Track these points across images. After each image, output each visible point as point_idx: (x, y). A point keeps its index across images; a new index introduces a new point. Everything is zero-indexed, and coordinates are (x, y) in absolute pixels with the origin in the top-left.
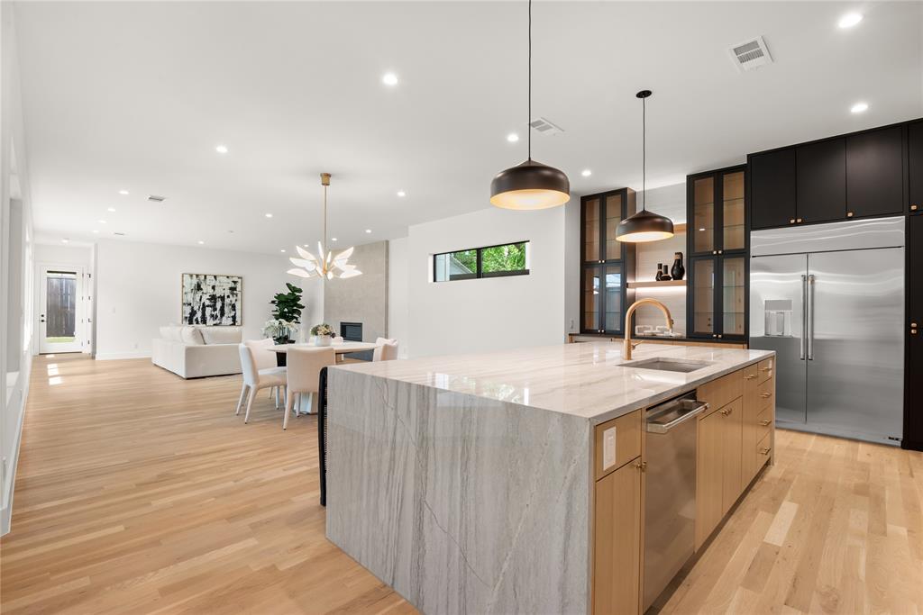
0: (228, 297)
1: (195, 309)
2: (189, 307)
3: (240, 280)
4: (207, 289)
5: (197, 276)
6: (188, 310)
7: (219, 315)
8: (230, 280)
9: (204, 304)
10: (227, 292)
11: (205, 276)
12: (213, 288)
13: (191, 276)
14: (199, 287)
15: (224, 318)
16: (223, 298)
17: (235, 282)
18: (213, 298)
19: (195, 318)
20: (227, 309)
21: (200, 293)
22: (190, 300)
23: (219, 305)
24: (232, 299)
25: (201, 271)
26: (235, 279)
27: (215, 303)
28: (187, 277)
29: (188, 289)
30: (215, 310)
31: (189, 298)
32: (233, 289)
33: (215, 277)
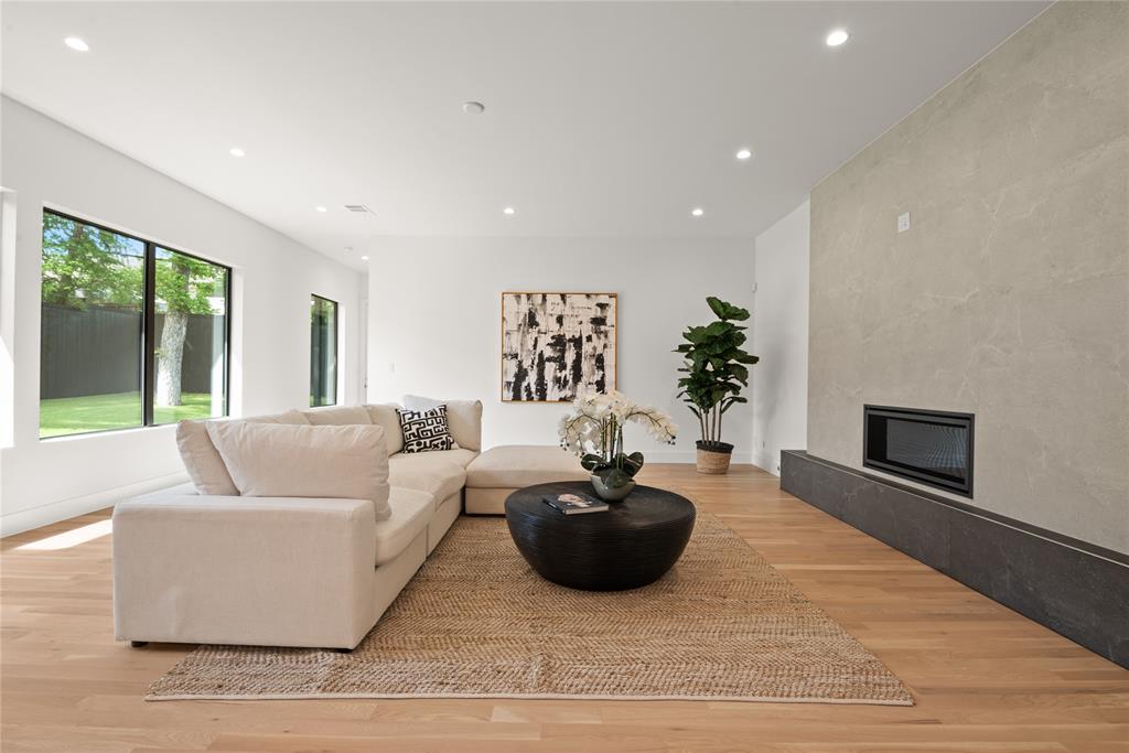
0: (589, 339)
1: (526, 365)
2: (514, 363)
3: (612, 302)
4: (547, 323)
5: (529, 296)
6: (512, 367)
7: (570, 378)
8: (592, 303)
9: (541, 355)
10: (587, 329)
11: (544, 296)
12: (560, 320)
13: (518, 296)
14: (532, 321)
15: (581, 386)
16: (577, 342)
17: (602, 306)
18: (559, 342)
19: (524, 384)
20: (586, 366)
21: (533, 333)
22: (516, 347)
23: (570, 357)
24: (598, 343)
25: (537, 287)
26: (603, 299)
27: (563, 351)
28: (510, 299)
29: (512, 325)
30: (563, 367)
31: (514, 343)
32: (598, 322)
33: (563, 296)
